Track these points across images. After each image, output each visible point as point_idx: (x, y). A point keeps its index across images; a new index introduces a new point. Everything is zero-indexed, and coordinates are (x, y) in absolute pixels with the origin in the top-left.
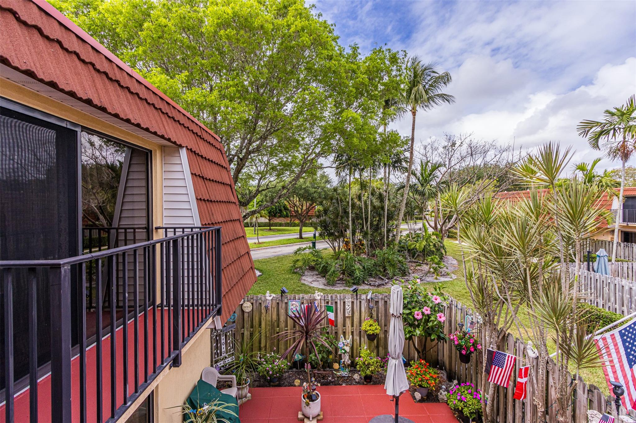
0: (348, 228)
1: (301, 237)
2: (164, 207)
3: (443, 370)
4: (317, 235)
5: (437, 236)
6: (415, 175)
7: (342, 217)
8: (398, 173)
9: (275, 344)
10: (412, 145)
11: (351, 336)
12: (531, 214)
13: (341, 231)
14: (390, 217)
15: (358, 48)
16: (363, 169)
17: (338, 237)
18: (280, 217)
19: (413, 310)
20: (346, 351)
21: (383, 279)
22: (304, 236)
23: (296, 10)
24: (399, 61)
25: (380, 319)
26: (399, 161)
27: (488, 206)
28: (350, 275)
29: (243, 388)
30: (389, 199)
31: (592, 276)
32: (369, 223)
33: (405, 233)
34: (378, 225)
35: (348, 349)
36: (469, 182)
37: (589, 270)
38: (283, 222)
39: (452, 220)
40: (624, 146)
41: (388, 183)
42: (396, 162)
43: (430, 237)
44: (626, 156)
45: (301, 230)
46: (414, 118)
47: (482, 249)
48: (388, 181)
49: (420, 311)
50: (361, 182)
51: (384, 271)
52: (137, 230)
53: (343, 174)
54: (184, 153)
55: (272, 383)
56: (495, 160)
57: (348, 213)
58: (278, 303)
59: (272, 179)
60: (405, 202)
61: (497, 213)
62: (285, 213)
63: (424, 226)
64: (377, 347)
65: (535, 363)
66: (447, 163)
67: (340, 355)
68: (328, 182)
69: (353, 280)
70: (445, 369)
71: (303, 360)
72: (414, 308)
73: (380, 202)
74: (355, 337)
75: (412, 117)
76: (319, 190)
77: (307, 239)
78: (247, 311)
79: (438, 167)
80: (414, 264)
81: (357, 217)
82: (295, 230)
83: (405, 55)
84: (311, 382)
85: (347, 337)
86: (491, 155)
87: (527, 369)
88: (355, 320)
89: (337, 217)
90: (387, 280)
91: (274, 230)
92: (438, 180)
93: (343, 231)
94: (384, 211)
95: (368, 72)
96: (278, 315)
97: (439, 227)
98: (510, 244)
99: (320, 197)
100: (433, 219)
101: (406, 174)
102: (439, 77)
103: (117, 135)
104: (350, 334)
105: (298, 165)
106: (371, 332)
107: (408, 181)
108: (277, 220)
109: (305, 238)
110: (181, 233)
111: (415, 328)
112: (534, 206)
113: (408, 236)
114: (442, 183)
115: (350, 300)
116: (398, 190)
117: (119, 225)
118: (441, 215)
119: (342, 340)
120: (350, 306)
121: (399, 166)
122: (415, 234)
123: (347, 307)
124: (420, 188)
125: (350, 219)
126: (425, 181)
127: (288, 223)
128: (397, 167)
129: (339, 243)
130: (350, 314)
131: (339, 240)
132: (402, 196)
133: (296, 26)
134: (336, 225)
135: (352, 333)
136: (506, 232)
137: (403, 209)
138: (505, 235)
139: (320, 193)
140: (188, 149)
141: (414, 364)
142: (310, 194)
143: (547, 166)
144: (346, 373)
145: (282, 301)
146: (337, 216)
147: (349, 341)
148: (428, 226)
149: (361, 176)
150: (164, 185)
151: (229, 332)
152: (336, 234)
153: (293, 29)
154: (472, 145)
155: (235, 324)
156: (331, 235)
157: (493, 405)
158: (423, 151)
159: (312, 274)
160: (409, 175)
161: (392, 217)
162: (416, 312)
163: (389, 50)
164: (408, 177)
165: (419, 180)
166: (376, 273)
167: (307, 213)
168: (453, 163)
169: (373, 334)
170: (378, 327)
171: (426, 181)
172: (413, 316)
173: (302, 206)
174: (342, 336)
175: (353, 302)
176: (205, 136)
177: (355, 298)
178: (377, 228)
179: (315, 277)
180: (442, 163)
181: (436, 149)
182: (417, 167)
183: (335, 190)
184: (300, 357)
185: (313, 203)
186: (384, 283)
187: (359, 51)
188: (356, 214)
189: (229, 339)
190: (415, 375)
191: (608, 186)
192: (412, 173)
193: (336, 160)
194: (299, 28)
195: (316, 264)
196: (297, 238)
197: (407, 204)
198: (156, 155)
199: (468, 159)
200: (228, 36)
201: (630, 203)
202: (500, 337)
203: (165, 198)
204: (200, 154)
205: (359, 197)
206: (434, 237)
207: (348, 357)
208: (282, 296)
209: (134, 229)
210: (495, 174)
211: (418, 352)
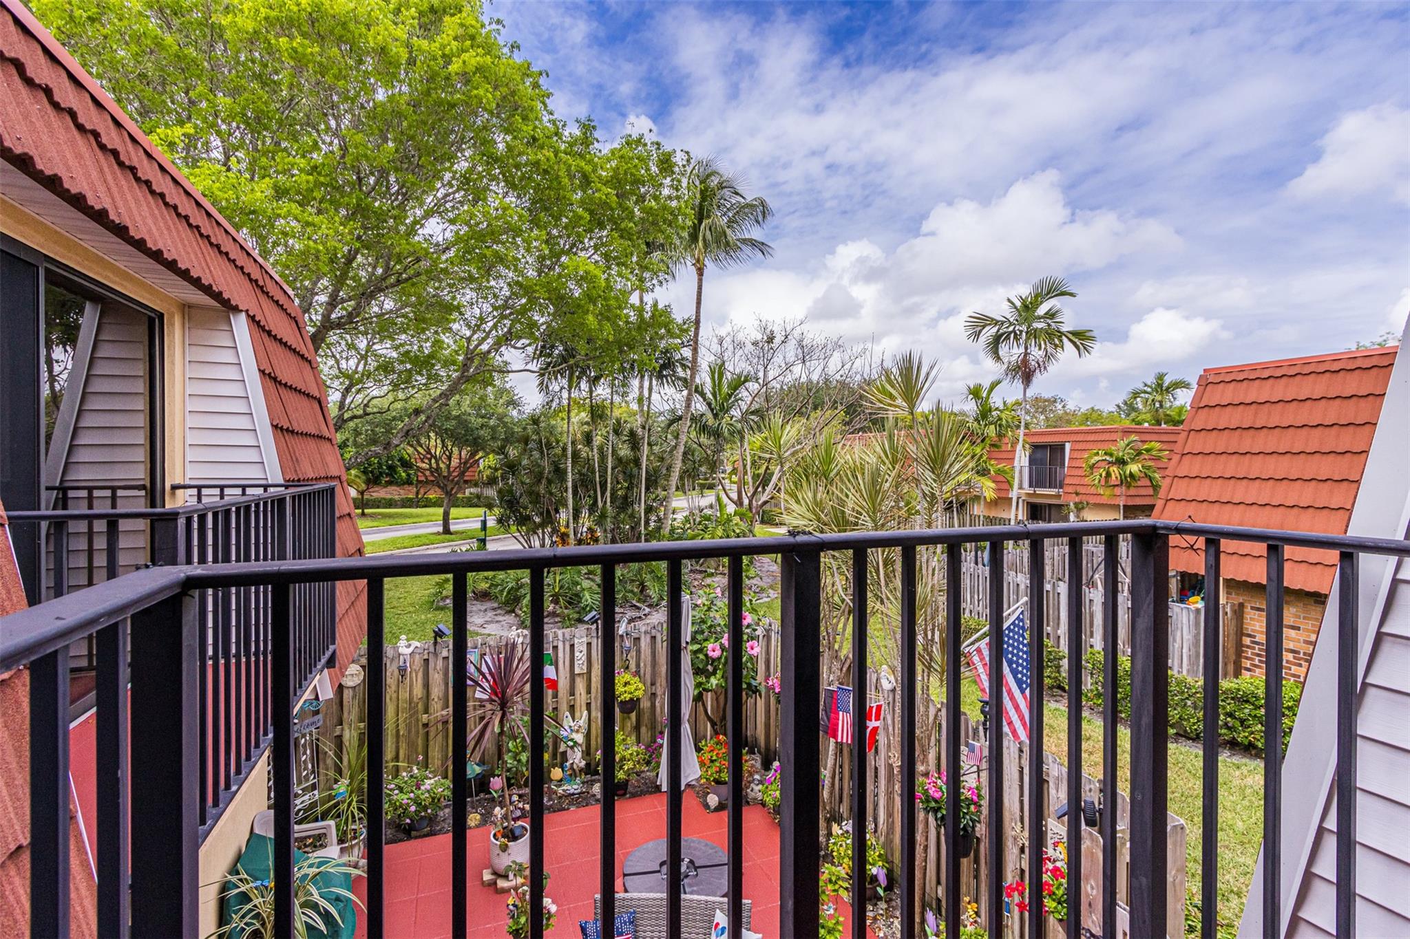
0: (566, 506)
1: (447, 531)
2: (189, 442)
3: (754, 753)
4: (491, 523)
5: (742, 517)
6: (703, 395)
7: (549, 482)
8: (669, 390)
9: (420, 749)
10: (696, 334)
11: (585, 713)
12: (884, 458)
13: (548, 511)
14: (653, 481)
15: (594, 127)
16: (597, 378)
17: (542, 525)
18: (390, 483)
19: (705, 644)
20: (576, 743)
21: (639, 608)
22: (453, 528)
23: (462, 25)
24: (676, 169)
25: (642, 672)
26: (668, 364)
27: (828, 451)
28: (570, 603)
29: (352, 847)
30: (649, 444)
31: (980, 571)
32: (608, 494)
33: (680, 517)
34: (625, 497)
35: (579, 738)
36: (800, 413)
37: (976, 563)
38: (397, 497)
39: (770, 486)
40: (1025, 362)
41: (648, 412)
42: (663, 367)
43: (729, 520)
44: (1027, 378)
45: (446, 516)
46: (700, 281)
47: (819, 520)
48: (649, 407)
49: (718, 644)
50: (592, 406)
51: (642, 591)
52: (120, 493)
53: (554, 387)
54: (240, 324)
55: (414, 833)
56: (841, 373)
57: (565, 472)
58: (427, 661)
59: (377, 393)
60: (681, 449)
61: (842, 461)
62: (403, 474)
63: (718, 499)
64: (637, 728)
65: (891, 699)
66: (761, 374)
67: (564, 753)
68: (513, 403)
69: (579, 613)
70: (759, 752)
71: (484, 776)
72: (706, 640)
73: (632, 449)
74: (593, 714)
75: (696, 277)
76: (492, 422)
77: (463, 535)
78: (351, 684)
79: (746, 381)
80: (699, 576)
81: (584, 482)
82: (428, 515)
83: (688, 161)
84: (511, 803)
85: (577, 714)
86: (834, 364)
87: (879, 707)
88: (594, 679)
89: (539, 481)
90: (647, 610)
91: (371, 516)
92: (744, 408)
93: (553, 513)
94: (640, 469)
95: (616, 181)
96: (426, 686)
97: (746, 502)
98: (857, 508)
99: (493, 438)
100: (735, 487)
101: (685, 393)
102: (748, 205)
103: (106, 277)
104: (584, 707)
105: (447, 363)
106: (627, 697)
107: (688, 406)
108: (379, 493)
109: (456, 533)
110: (218, 499)
111: (708, 677)
112: (890, 448)
113: (687, 520)
114: (753, 413)
115: (585, 639)
116: (669, 425)
117: (62, 481)
118: (749, 478)
119: (568, 722)
120: (585, 652)
121: (669, 375)
122: (701, 517)
123: (577, 654)
124: (711, 421)
125: (570, 484)
126: (720, 410)
127: (410, 500)
128: (666, 377)
129: (544, 539)
130: (585, 667)
131: (543, 533)
132: (677, 437)
133: (464, 62)
134: (536, 498)
135: (588, 705)
136: (852, 490)
137: (678, 466)
138: (851, 495)
139: (493, 428)
140: (248, 315)
141: (706, 745)
142: (469, 430)
143: (906, 386)
144: (576, 787)
145: (436, 654)
146: (539, 477)
147: (583, 722)
148: (725, 499)
149: (591, 392)
150: (188, 392)
151: (304, 736)
152: (537, 520)
153: (454, 67)
154: (804, 343)
155: (320, 716)
156: (523, 520)
157: (833, 784)
158: (715, 348)
159: (483, 608)
160: (690, 394)
161: (656, 482)
162: (710, 646)
163: (658, 144)
164: (689, 400)
165: (709, 404)
166: (625, 597)
167: (462, 474)
168: (771, 375)
169: (631, 699)
170: (641, 685)
171: (722, 408)
172: (706, 655)
173: (449, 458)
174: (567, 713)
175: (589, 644)
176: (271, 287)
177: (595, 635)
178: (624, 504)
179: (490, 614)
180: (752, 373)
181: (741, 345)
182: (704, 378)
183: (535, 421)
184: (478, 770)
185: (476, 453)
186: (641, 614)
187: (596, 134)
188: (580, 473)
189: (305, 753)
190: (707, 762)
191: (1009, 426)
192: (696, 391)
193: (540, 356)
194: (470, 68)
195: (492, 585)
196: (438, 533)
197: (685, 453)
198: (173, 325)
199: (797, 369)
200: (296, 52)
201: (1039, 455)
202: (844, 669)
203: (191, 421)
204: (267, 328)
205: (588, 439)
206: (737, 519)
207: (579, 755)
208: (435, 643)
209: (114, 489)
210: (842, 399)
211: (713, 724)
